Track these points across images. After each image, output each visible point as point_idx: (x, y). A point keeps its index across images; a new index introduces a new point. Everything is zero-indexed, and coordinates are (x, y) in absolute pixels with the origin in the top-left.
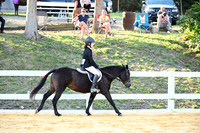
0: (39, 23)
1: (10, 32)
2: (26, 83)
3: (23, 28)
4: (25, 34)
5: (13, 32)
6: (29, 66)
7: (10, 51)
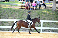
0: (56, 6)
1: (47, 9)
2: (52, 24)
3: (51, 8)
4: (52, 10)
5: (49, 9)
6: (53, 19)
7: (48, 15)
